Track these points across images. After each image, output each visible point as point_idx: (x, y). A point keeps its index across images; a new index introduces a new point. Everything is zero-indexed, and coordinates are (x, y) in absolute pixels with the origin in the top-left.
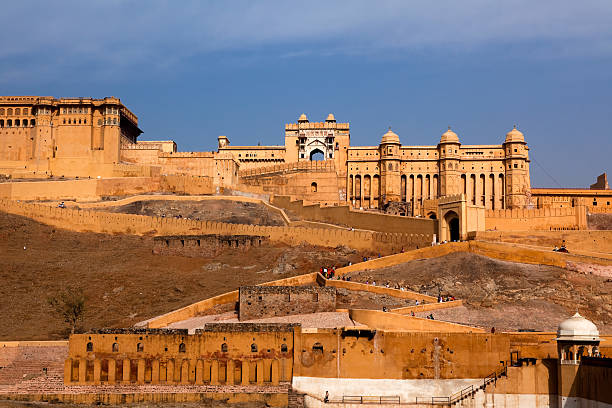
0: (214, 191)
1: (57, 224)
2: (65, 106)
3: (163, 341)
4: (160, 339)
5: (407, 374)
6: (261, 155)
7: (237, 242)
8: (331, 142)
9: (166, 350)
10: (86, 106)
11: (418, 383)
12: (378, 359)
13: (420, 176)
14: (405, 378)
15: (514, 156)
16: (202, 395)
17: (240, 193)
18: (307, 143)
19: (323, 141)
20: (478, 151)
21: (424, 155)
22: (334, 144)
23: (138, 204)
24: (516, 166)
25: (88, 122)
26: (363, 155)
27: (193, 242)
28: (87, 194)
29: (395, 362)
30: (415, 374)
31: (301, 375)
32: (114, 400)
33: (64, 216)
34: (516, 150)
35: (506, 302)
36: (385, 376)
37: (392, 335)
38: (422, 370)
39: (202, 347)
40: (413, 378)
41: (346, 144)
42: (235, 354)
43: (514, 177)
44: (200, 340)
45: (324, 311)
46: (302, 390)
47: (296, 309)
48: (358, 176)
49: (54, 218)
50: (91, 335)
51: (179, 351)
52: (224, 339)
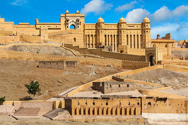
0: (41, 42)
3: (101, 101)
4: (100, 101)
5: (177, 112)
6: (52, 26)
8: (78, 22)
9: (102, 104)
11: (181, 115)
12: (168, 107)
13: (111, 35)
14: (176, 113)
15: (146, 28)
16: (118, 119)
17: (51, 42)
18: (69, 22)
19: (75, 21)
20: (133, 26)
21: (113, 27)
22: (79, 22)
23: (15, 47)
24: (147, 32)
26: (90, 27)
27: (56, 63)
29: (173, 108)
30: (180, 112)
31: (144, 112)
32: (91, 121)
34: (147, 26)
35: (183, 87)
36: (170, 113)
37: (172, 99)
38: (182, 111)
39: (113, 103)
40: (179, 113)
41: (84, 22)
42: (123, 106)
43: (146, 36)
44: (112, 101)
45: (131, 90)
46: (146, 117)
47: (122, 90)
48: (89, 35)
50: (79, 100)
51: (106, 105)
52: (120, 101)
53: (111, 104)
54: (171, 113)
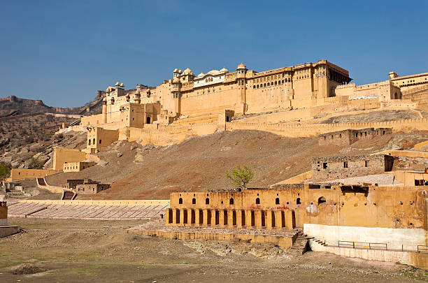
1: (282, 134)
2: (297, 70)
3: (220, 197)
4: (219, 195)
6: (417, 80)
7: (366, 133)
9: (222, 202)
10: (308, 68)
12: (372, 211)
23: (332, 119)
25: (310, 77)
28: (307, 116)
29: (386, 213)
30: (405, 224)
31: (310, 223)
33: (285, 130)
36: (377, 225)
38: (413, 221)
39: (244, 200)
42: (265, 206)
44: (242, 196)
45: (375, 174)
47: (353, 173)
49: (281, 131)
50: (182, 194)
51: (230, 204)
52: (258, 195)
53: (240, 201)
54: (378, 227)
